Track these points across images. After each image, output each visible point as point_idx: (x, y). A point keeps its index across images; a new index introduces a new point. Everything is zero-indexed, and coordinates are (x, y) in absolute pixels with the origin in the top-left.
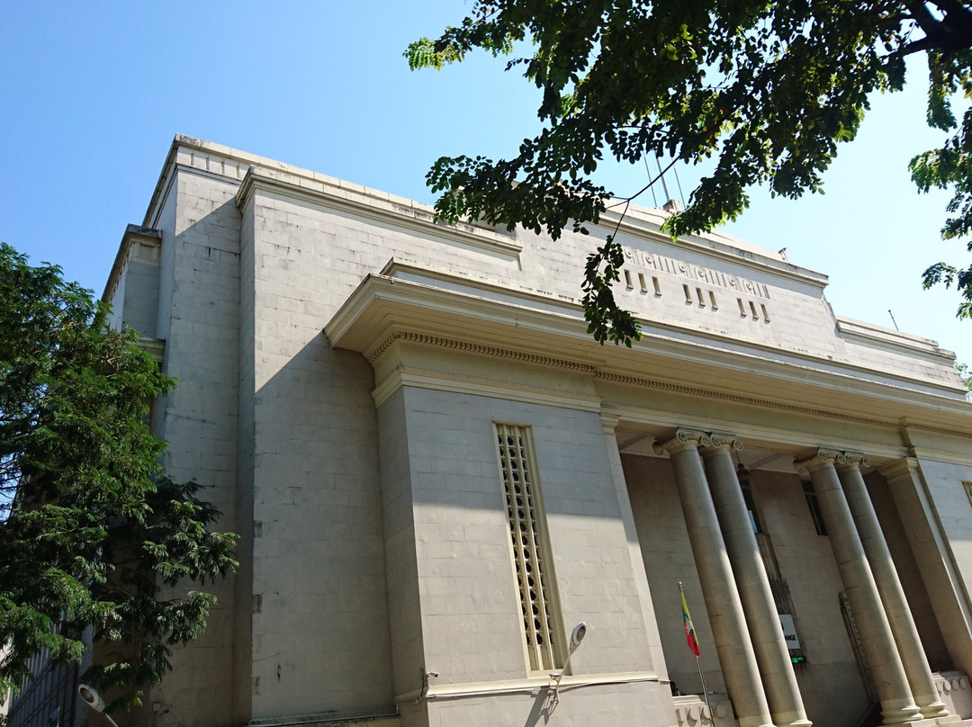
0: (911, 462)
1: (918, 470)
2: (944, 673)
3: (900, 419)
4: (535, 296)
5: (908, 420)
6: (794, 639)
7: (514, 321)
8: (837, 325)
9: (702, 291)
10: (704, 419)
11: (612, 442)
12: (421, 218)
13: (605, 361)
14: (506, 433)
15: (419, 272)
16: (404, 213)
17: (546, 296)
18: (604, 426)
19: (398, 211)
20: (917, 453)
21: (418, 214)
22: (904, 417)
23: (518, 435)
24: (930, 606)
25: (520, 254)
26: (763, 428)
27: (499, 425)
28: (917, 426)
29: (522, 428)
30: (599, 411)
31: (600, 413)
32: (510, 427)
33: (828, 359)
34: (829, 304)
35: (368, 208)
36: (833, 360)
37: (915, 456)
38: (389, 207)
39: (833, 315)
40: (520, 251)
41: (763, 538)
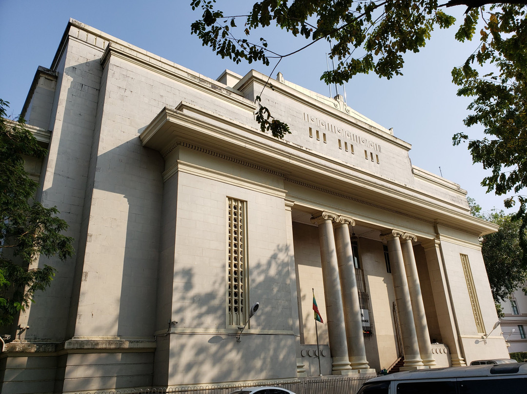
0: (436, 241)
1: (440, 245)
2: (436, 344)
3: (435, 220)
4: (259, 134)
7: (244, 144)
8: (412, 170)
9: (348, 144)
10: (338, 208)
11: (289, 215)
12: (202, 83)
13: (291, 172)
14: (234, 203)
15: (196, 111)
16: (193, 79)
18: (286, 206)
19: (190, 77)
20: (440, 237)
21: (201, 81)
22: (437, 219)
23: (240, 205)
24: (435, 312)
25: (255, 111)
26: (367, 216)
27: (230, 199)
28: (442, 224)
29: (242, 202)
30: (284, 198)
32: (236, 200)
33: (405, 186)
34: (410, 159)
35: (173, 74)
36: (407, 186)
37: (439, 239)
38: (185, 75)
39: (411, 165)
40: (255, 109)
41: (360, 271)
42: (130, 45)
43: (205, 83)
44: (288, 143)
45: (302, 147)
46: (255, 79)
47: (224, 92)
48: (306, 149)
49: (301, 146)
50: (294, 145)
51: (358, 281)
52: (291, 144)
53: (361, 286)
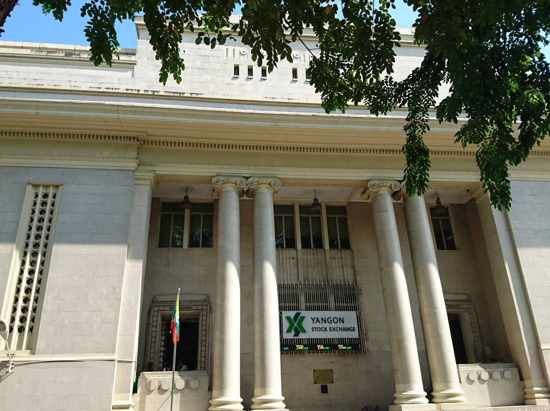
4: (104, 92)
6: (353, 330)
7: (36, 111)
11: (145, 191)
12: (52, 54)
13: (147, 132)
14: (41, 191)
16: (38, 53)
17: (114, 91)
18: (136, 179)
19: (34, 53)
21: (50, 52)
23: (51, 191)
25: (135, 66)
27: (36, 186)
29: (57, 187)
30: (134, 169)
31: (134, 171)
32: (47, 186)
35: (11, 55)
38: (28, 52)
40: (136, 64)
41: (346, 253)
43: (56, 52)
44: (156, 93)
45: (184, 93)
46: (141, 27)
47: (84, 56)
48: (191, 94)
49: (180, 93)
50: (168, 94)
51: (341, 268)
52: (161, 94)
53: (345, 275)
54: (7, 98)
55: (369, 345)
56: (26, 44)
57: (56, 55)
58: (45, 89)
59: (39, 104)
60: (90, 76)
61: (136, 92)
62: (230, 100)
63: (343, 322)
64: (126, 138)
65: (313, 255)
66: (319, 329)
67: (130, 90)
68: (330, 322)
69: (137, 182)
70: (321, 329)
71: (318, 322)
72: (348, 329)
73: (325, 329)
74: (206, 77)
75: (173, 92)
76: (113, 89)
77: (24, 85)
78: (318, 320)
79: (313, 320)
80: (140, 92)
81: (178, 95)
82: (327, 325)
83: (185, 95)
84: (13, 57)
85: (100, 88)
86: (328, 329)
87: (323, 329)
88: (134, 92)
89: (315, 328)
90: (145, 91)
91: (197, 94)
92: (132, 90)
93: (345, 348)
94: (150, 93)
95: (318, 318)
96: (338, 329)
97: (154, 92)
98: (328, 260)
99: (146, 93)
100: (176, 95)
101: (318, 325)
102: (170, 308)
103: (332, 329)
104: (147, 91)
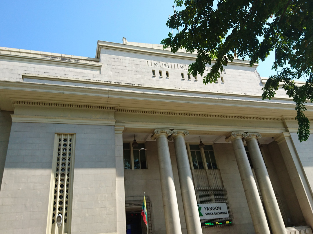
0: (286, 134)
1: (290, 137)
2: (296, 227)
3: (281, 116)
4: (92, 82)
5: (285, 117)
6: (226, 213)
7: (62, 92)
8: (261, 81)
10: (171, 124)
11: (120, 137)
12: (54, 59)
13: (119, 105)
14: (63, 137)
15: (34, 78)
16: (46, 58)
17: (98, 82)
18: (115, 130)
19: (43, 57)
20: (290, 130)
21: (53, 58)
22: (283, 115)
23: (69, 138)
24: (296, 197)
25: (101, 68)
26: (202, 126)
27: (59, 134)
28: (290, 118)
29: (72, 135)
30: (114, 125)
31: (114, 126)
32: (66, 135)
33: (244, 95)
34: (258, 73)
36: (247, 95)
37: (288, 132)
38: (40, 56)
39: (260, 77)
40: (101, 67)
41: (216, 171)
42: (7, 48)
43: (56, 58)
44: (120, 84)
45: (134, 84)
46: (102, 47)
47: (72, 61)
48: (138, 85)
49: (133, 84)
50: (126, 84)
51: (215, 180)
52: (123, 84)
53: (218, 183)
54: (46, 84)
55: (235, 221)
56: (32, 52)
57: (56, 59)
58: (59, 79)
59: (65, 88)
60: (76, 72)
61: (110, 83)
62: (158, 88)
63: (221, 209)
64: (108, 108)
65: (200, 172)
66: (209, 214)
67: (106, 81)
68: (214, 209)
69: (116, 132)
70: (210, 214)
71: (208, 210)
72: (223, 213)
73: (212, 213)
74: (139, 76)
75: (129, 84)
76: (97, 80)
77: (46, 76)
78: (208, 209)
79: (206, 209)
80: (112, 83)
81: (132, 85)
82: (213, 211)
83: (135, 85)
84: (31, 59)
85: (90, 80)
86: (214, 213)
87: (211, 214)
88: (108, 83)
89: (207, 213)
90: (114, 82)
91: (141, 85)
92: (108, 82)
93: (219, 224)
94: (117, 83)
95: (208, 208)
96: (219, 213)
97: (119, 83)
98: (208, 175)
99: (115, 83)
100: (130, 85)
101: (208, 212)
102: (130, 205)
103: (216, 214)
104: (116, 82)
